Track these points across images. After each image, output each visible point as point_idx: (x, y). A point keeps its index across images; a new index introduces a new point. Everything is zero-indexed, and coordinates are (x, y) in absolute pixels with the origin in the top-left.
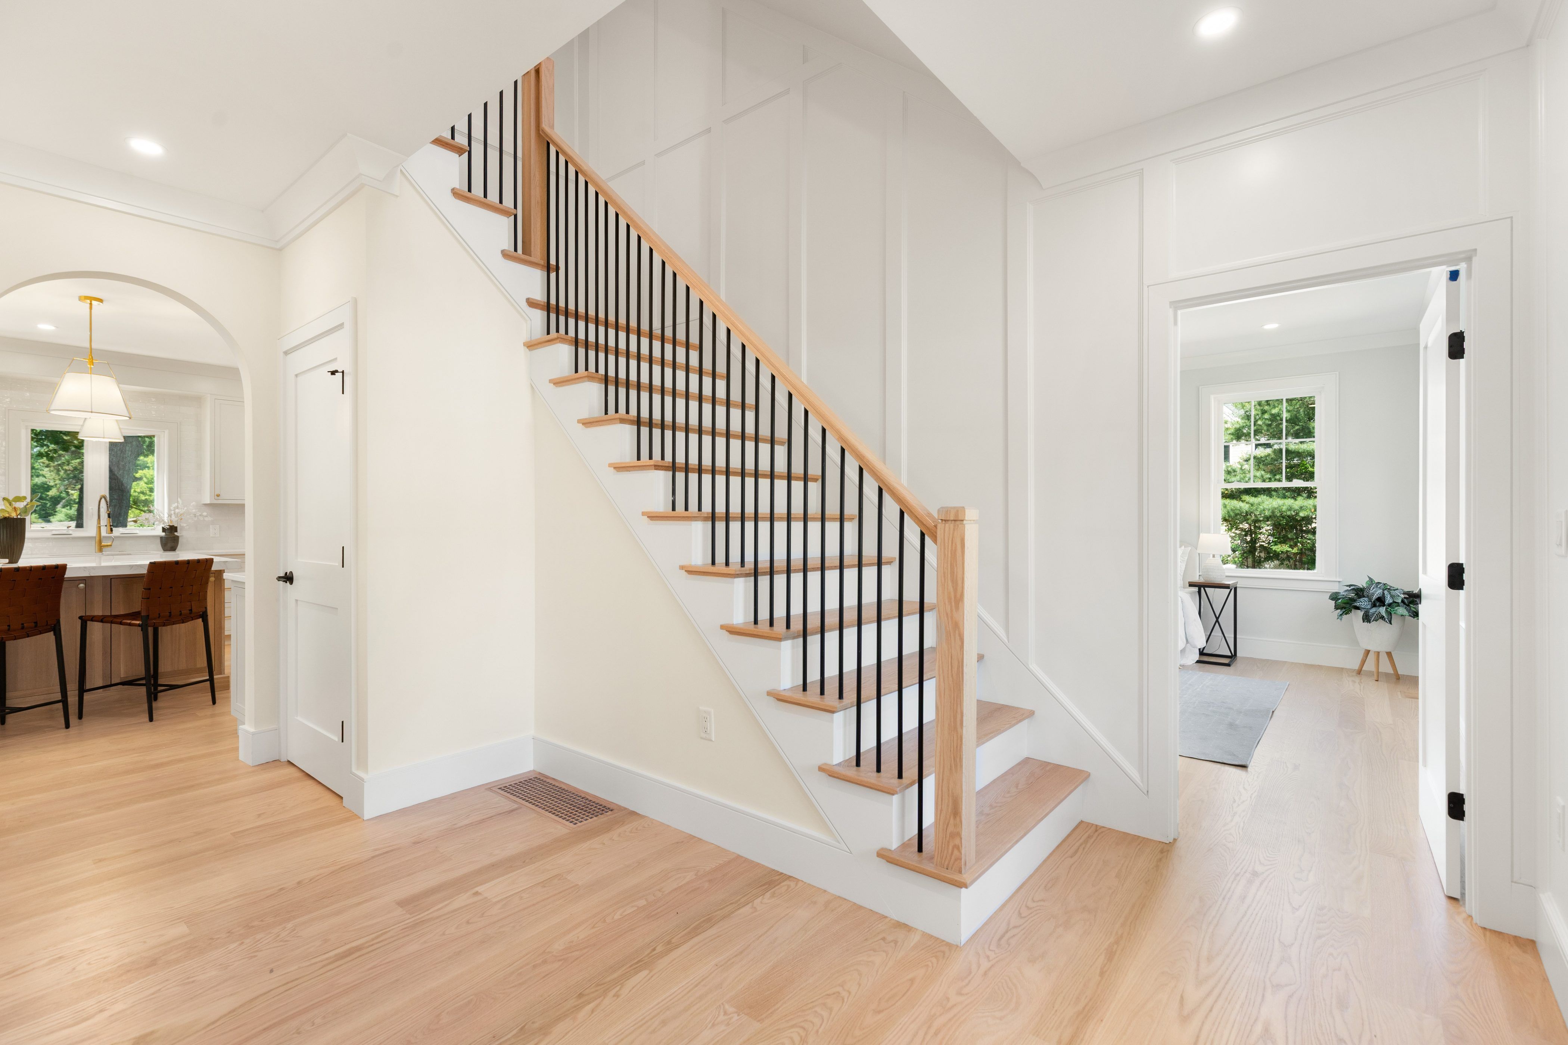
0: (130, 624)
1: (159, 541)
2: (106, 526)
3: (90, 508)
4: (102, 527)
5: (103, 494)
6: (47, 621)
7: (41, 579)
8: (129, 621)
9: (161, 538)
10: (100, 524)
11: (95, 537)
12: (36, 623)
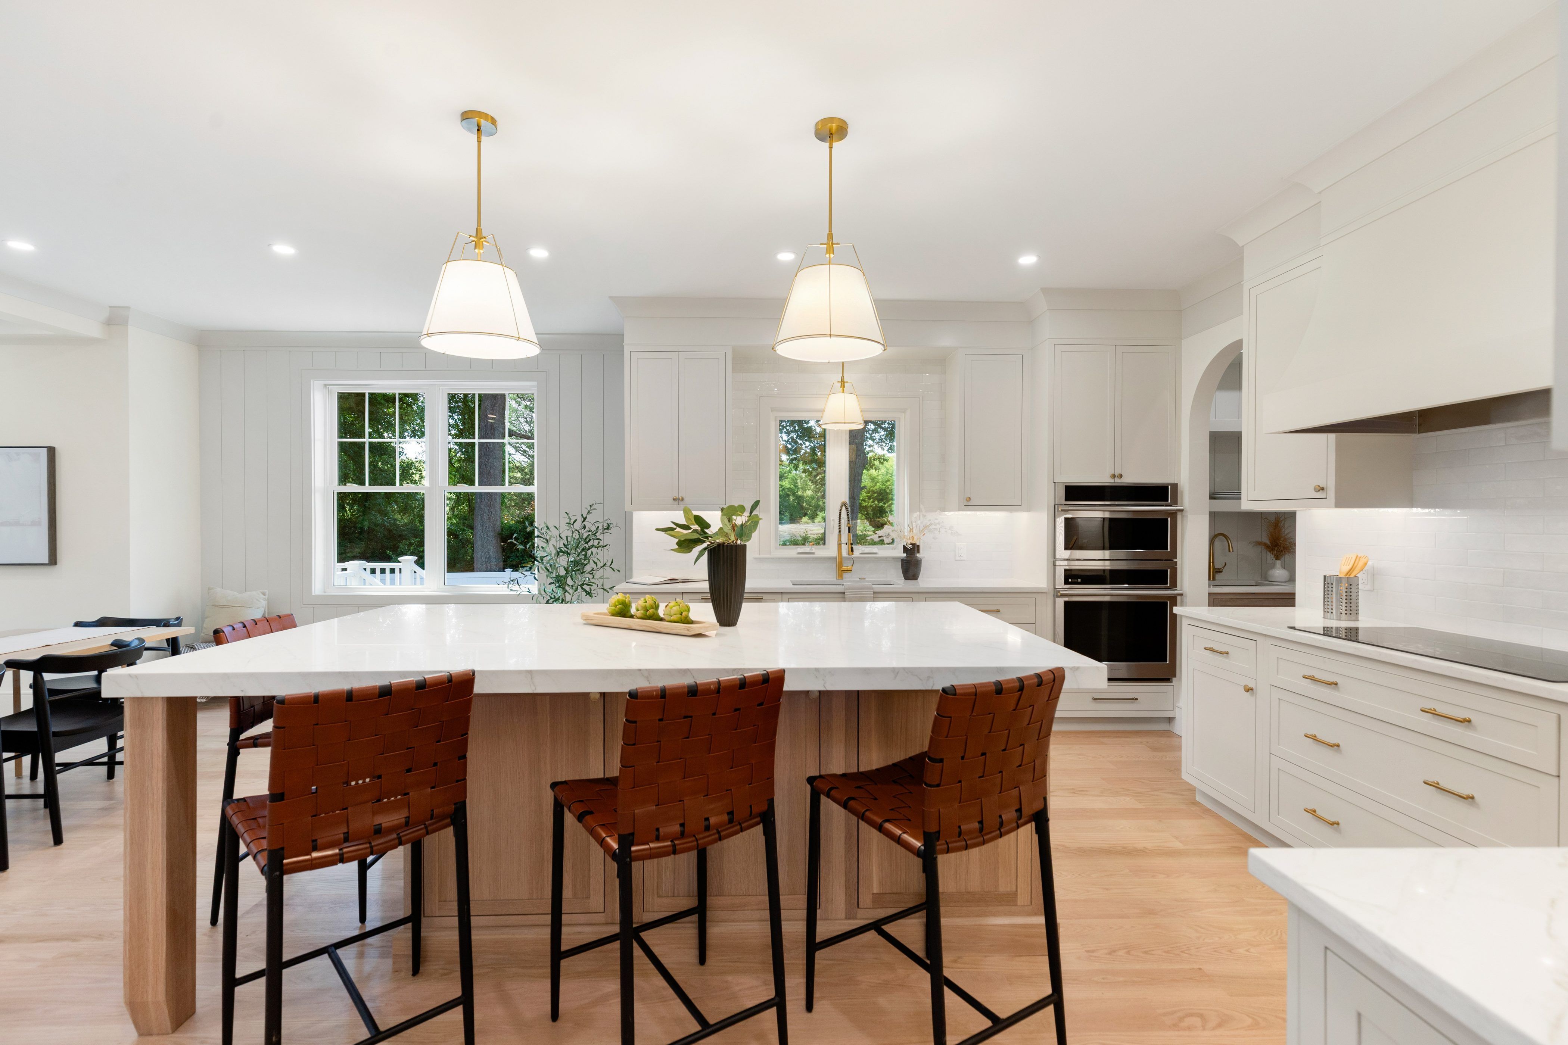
0: (898, 840)
1: (899, 565)
2: (846, 544)
3: (832, 518)
4: (842, 545)
5: (843, 500)
6: (751, 806)
7: (739, 709)
8: (898, 832)
9: (902, 560)
10: (841, 541)
11: (835, 558)
12: (731, 813)
